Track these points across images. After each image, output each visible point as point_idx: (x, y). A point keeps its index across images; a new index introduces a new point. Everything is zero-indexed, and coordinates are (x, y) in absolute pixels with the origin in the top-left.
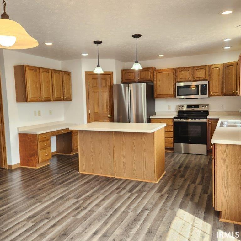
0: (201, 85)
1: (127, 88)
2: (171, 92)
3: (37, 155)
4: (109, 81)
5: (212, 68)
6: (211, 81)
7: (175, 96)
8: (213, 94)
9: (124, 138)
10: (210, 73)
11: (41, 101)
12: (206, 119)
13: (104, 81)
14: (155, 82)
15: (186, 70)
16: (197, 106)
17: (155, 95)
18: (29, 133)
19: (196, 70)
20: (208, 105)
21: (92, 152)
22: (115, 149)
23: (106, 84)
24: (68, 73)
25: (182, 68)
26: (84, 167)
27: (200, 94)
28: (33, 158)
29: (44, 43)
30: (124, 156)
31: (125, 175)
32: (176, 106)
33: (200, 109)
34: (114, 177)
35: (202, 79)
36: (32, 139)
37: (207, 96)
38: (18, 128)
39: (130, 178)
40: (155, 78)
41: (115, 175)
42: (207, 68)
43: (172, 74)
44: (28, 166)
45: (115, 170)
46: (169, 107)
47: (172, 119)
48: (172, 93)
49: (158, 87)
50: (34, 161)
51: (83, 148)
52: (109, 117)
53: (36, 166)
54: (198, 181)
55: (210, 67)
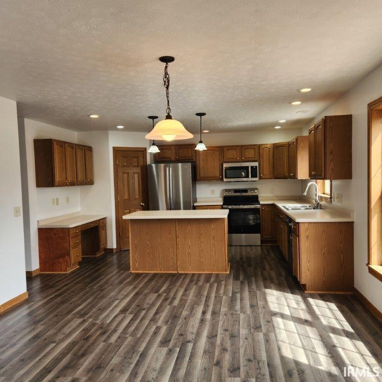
0: (251, 167)
1: (168, 169)
2: (217, 174)
3: (69, 254)
4: (141, 160)
5: (262, 147)
6: (261, 163)
7: (222, 179)
8: (264, 177)
9: (189, 225)
10: (260, 154)
11: (67, 185)
12: (259, 204)
13: (136, 159)
14: (198, 162)
15: (234, 149)
16: (245, 191)
17: (198, 177)
18: (57, 227)
19: (245, 149)
20: (257, 189)
21: (148, 245)
22: (178, 240)
23: (138, 163)
24: (90, 149)
25: (229, 146)
26: (137, 264)
27: (250, 176)
28: (61, 260)
29: (89, 116)
30: (189, 246)
31: (190, 269)
32: (222, 191)
33: (249, 194)
34: (177, 272)
35: (251, 159)
36: (61, 235)
37: (257, 179)
38: (38, 221)
39: (196, 271)
40: (198, 157)
41: (179, 270)
42: (257, 148)
43: (218, 153)
44: (54, 271)
45: (178, 264)
46: (213, 192)
47: (221, 205)
48: (219, 176)
49: (201, 167)
50: (63, 264)
51: (136, 242)
52: (142, 205)
53: (66, 271)
54: (267, 268)
55: (259, 146)
